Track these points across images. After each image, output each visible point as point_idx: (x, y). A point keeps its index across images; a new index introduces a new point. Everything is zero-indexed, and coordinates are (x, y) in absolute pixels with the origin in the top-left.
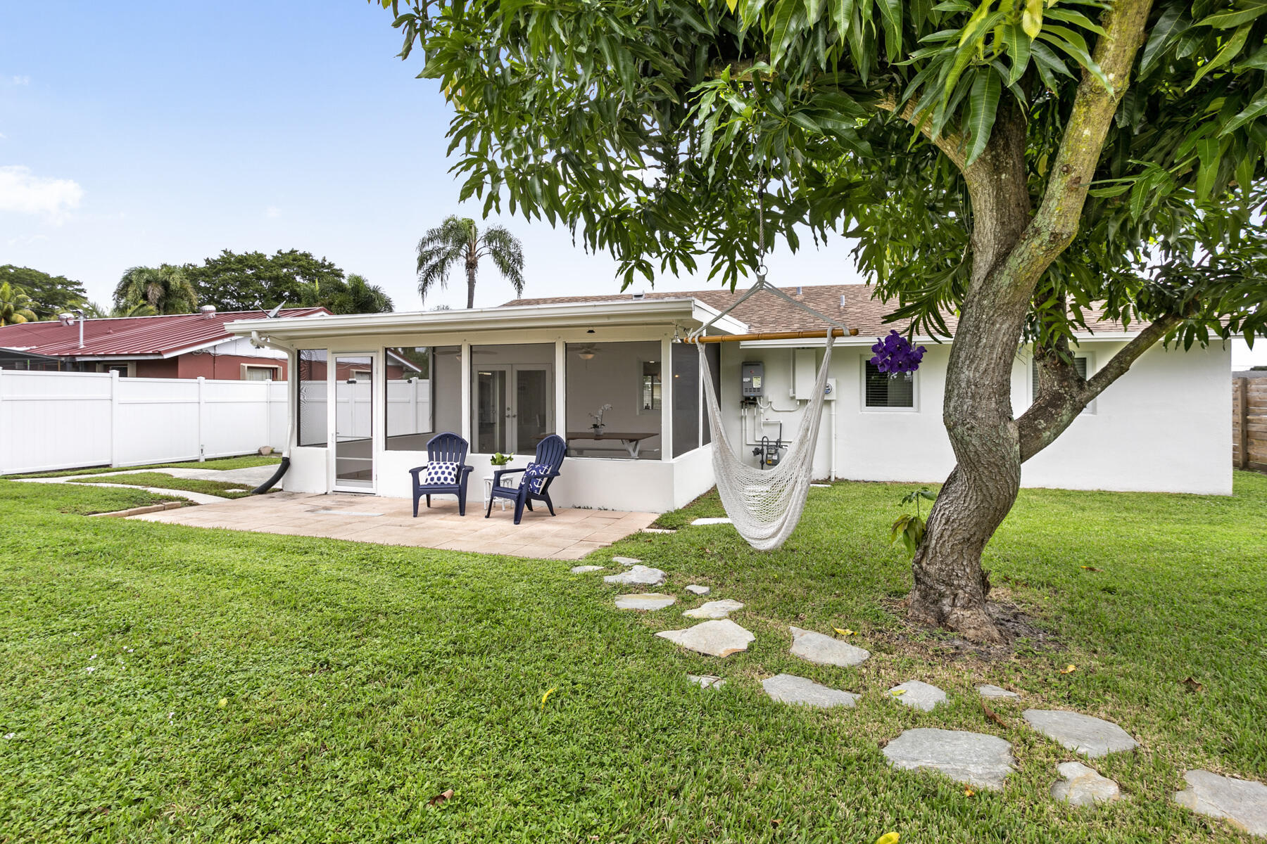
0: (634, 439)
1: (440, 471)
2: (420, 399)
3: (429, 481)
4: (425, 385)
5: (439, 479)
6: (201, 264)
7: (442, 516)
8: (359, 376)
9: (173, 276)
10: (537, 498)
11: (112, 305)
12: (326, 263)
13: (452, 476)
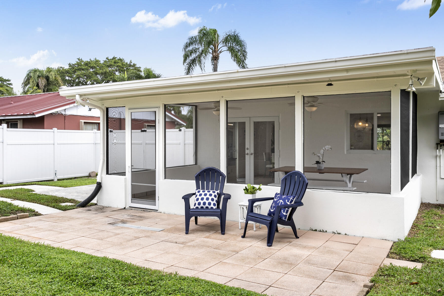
0: (350, 173)
1: (205, 198)
2: (187, 142)
3: (197, 205)
4: (190, 132)
5: (204, 204)
6: (67, 67)
7: (207, 234)
8: (149, 127)
9: (51, 73)
10: (283, 223)
11: (21, 90)
12: (132, 64)
13: (215, 202)
